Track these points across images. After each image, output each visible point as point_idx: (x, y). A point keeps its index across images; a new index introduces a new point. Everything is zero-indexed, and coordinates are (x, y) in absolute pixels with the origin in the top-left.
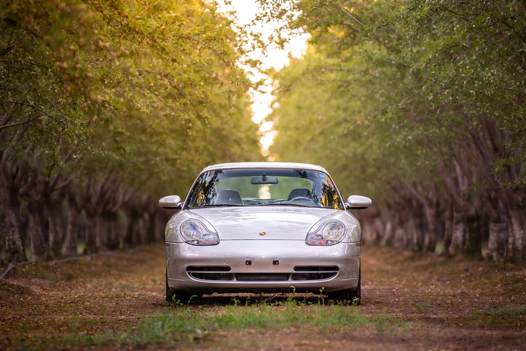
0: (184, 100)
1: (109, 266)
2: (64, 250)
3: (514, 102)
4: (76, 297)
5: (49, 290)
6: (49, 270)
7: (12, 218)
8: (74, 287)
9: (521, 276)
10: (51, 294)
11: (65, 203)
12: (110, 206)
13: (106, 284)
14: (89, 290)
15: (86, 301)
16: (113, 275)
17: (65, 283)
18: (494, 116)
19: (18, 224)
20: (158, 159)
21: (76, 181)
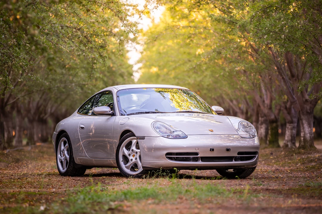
0: (91, 45)
1: (43, 153)
2: (14, 143)
4: (22, 174)
5: (4, 170)
6: (4, 156)
8: (20, 167)
9: (313, 158)
10: (5, 172)
11: (15, 113)
12: (43, 115)
13: (41, 165)
14: (30, 169)
15: (29, 178)
16: (45, 158)
17: (15, 165)
20: (73, 84)
21: (21, 99)
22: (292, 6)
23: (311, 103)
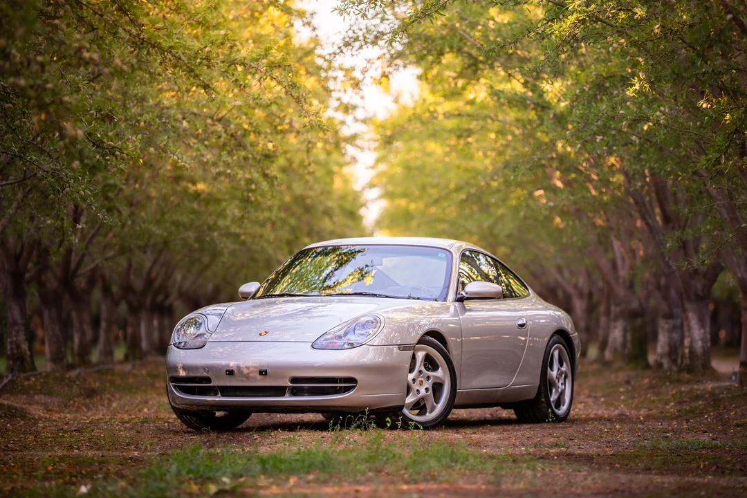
0: (244, 153)
2: (94, 357)
3: (692, 153)
4: (88, 421)
5: (55, 412)
6: (62, 383)
7: (15, 313)
8: (94, 406)
9: (701, 391)
10: (55, 417)
12: (162, 297)
13: (140, 401)
14: (113, 410)
15: (98, 428)
17: (82, 402)
18: (665, 171)
19: (23, 321)
20: (216, 234)
22: (636, 78)
23: (705, 276)
